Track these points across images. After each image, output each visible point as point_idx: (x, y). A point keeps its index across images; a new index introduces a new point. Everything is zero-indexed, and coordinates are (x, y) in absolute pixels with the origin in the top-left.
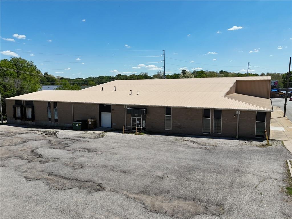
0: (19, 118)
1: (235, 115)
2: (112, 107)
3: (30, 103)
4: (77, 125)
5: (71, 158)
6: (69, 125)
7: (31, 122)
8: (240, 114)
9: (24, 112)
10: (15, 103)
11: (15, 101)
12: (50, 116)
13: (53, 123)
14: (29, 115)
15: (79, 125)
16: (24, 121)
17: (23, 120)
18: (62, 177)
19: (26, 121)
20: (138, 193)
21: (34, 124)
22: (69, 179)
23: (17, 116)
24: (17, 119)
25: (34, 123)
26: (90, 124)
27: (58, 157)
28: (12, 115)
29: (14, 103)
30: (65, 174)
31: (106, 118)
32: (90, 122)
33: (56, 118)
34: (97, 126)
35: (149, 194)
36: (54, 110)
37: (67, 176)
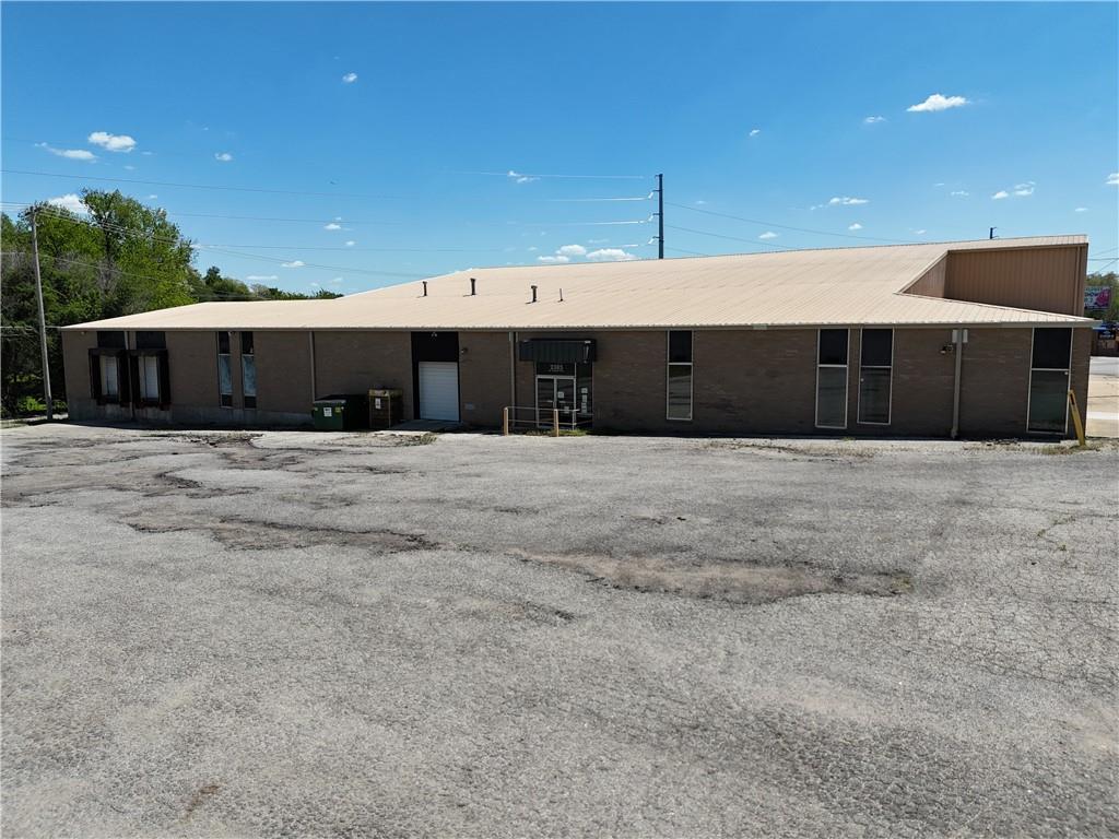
0: (111, 400)
1: (948, 347)
2: (460, 339)
3: (153, 341)
4: (328, 413)
5: (307, 487)
6: (298, 417)
7: (157, 410)
8: (965, 341)
9: (129, 374)
10: (99, 343)
11: (96, 335)
12: (226, 389)
13: (238, 413)
14: (151, 385)
15: (338, 410)
16: (129, 411)
17: (128, 406)
18: (273, 525)
19: (138, 407)
20: (567, 553)
21: (168, 418)
22: (301, 528)
23: (105, 393)
24: (104, 405)
25: (166, 415)
26: (378, 407)
27: (257, 485)
28: (88, 390)
29: (94, 344)
30: (286, 518)
31: (440, 382)
32: (378, 401)
33: (251, 392)
34: (405, 413)
35: (610, 554)
36: (244, 363)
37: (290, 522)
